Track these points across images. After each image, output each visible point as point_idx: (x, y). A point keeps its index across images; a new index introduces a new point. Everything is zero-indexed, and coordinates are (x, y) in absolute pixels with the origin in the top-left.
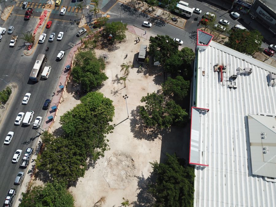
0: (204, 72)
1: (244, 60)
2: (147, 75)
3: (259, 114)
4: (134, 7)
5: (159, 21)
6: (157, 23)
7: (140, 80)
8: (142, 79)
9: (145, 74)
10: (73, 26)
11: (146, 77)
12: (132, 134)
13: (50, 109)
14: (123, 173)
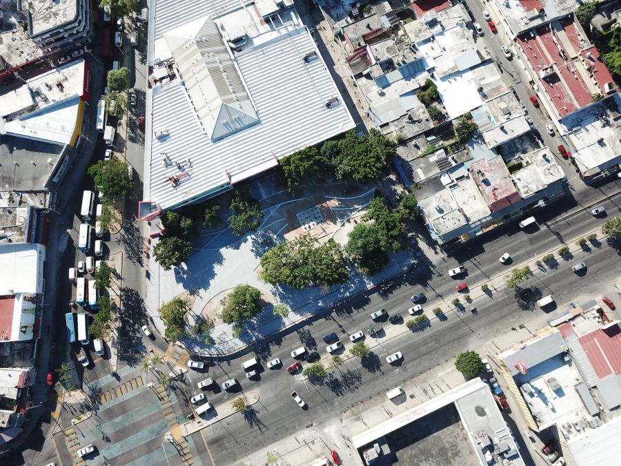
0: (186, 193)
1: (151, 165)
3: (204, 132)
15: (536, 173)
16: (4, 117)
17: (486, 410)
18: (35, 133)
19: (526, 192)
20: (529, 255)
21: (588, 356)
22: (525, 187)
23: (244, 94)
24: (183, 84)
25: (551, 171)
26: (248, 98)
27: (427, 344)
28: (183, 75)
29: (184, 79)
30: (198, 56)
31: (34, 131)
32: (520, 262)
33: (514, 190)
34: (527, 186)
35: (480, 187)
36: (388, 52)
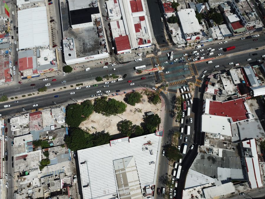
0: (146, 138)
1: (158, 152)
2: (143, 119)
3: (135, 161)
4: (176, 101)
5: (173, 115)
6: (171, 114)
7: (140, 117)
8: (141, 118)
9: (143, 118)
10: (154, 82)
11: (142, 120)
12: (118, 123)
13: (117, 93)
14: (105, 125)
15: (20, 121)
16: (215, 186)
17: (68, 55)
18: (202, 176)
19: (27, 115)
20: (36, 98)
21: (32, 63)
22: (27, 117)
23: (116, 173)
24: (140, 184)
25: (15, 121)
26: (115, 171)
27: (79, 78)
28: (140, 188)
29: (139, 186)
30: (132, 193)
31: (203, 177)
32: (40, 96)
33: (31, 117)
34: (26, 117)
35: (42, 121)
36: (54, 184)
